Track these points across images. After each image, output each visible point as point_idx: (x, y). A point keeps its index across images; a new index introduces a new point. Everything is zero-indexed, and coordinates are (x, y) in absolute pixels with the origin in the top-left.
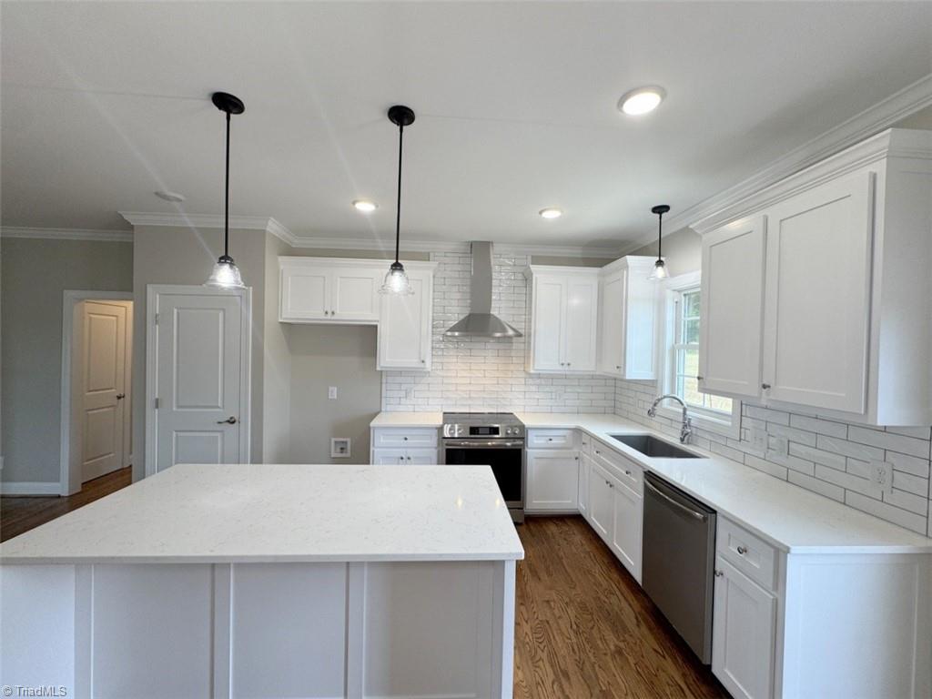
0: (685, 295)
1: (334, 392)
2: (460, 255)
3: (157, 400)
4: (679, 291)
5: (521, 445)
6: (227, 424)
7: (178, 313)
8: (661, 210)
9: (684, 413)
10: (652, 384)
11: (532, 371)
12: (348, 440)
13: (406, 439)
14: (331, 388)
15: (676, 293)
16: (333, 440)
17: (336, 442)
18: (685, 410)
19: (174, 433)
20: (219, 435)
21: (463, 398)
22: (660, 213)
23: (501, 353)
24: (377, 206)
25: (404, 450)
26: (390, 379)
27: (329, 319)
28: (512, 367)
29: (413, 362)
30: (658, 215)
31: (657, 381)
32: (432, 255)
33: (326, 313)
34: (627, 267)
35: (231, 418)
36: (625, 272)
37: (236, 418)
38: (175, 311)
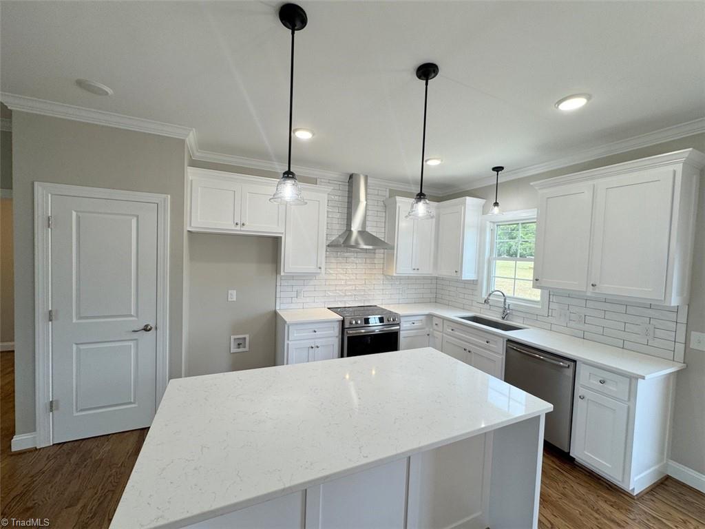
0: (497, 226)
1: (233, 295)
2: (340, 183)
3: (50, 312)
4: (494, 223)
5: (398, 329)
6: (143, 331)
7: (78, 218)
8: (498, 169)
9: (505, 301)
10: (474, 283)
11: (395, 275)
12: (247, 336)
13: (315, 332)
14: (230, 292)
15: (492, 224)
16: (233, 337)
17: (235, 339)
18: (505, 300)
19: (74, 346)
20: (132, 343)
21: (340, 295)
22: (498, 171)
23: (368, 261)
24: (314, 135)
25: (313, 341)
26: (284, 283)
27: (238, 230)
28: (375, 272)
29: (312, 268)
30: (496, 173)
31: (477, 280)
32: (318, 180)
33: (237, 224)
34: (465, 204)
35: (147, 326)
36: (463, 208)
37: (152, 324)
38: (74, 214)
